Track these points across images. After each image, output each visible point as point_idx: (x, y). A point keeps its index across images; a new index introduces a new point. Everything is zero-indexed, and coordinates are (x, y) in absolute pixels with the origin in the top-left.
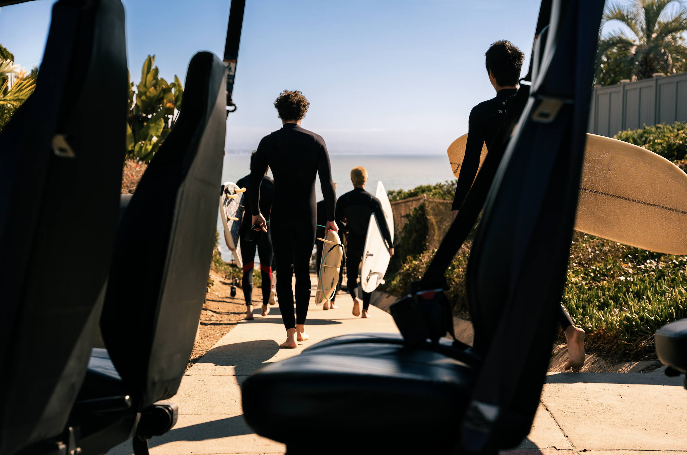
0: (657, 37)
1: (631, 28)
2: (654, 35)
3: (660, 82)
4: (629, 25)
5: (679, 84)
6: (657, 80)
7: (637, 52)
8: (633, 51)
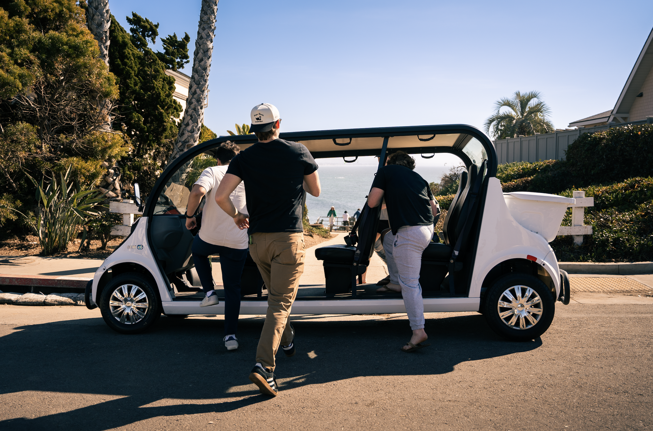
0: (527, 115)
1: (514, 110)
2: (525, 114)
3: (522, 139)
4: (513, 109)
5: (530, 141)
6: (521, 138)
7: (516, 123)
8: (514, 121)
